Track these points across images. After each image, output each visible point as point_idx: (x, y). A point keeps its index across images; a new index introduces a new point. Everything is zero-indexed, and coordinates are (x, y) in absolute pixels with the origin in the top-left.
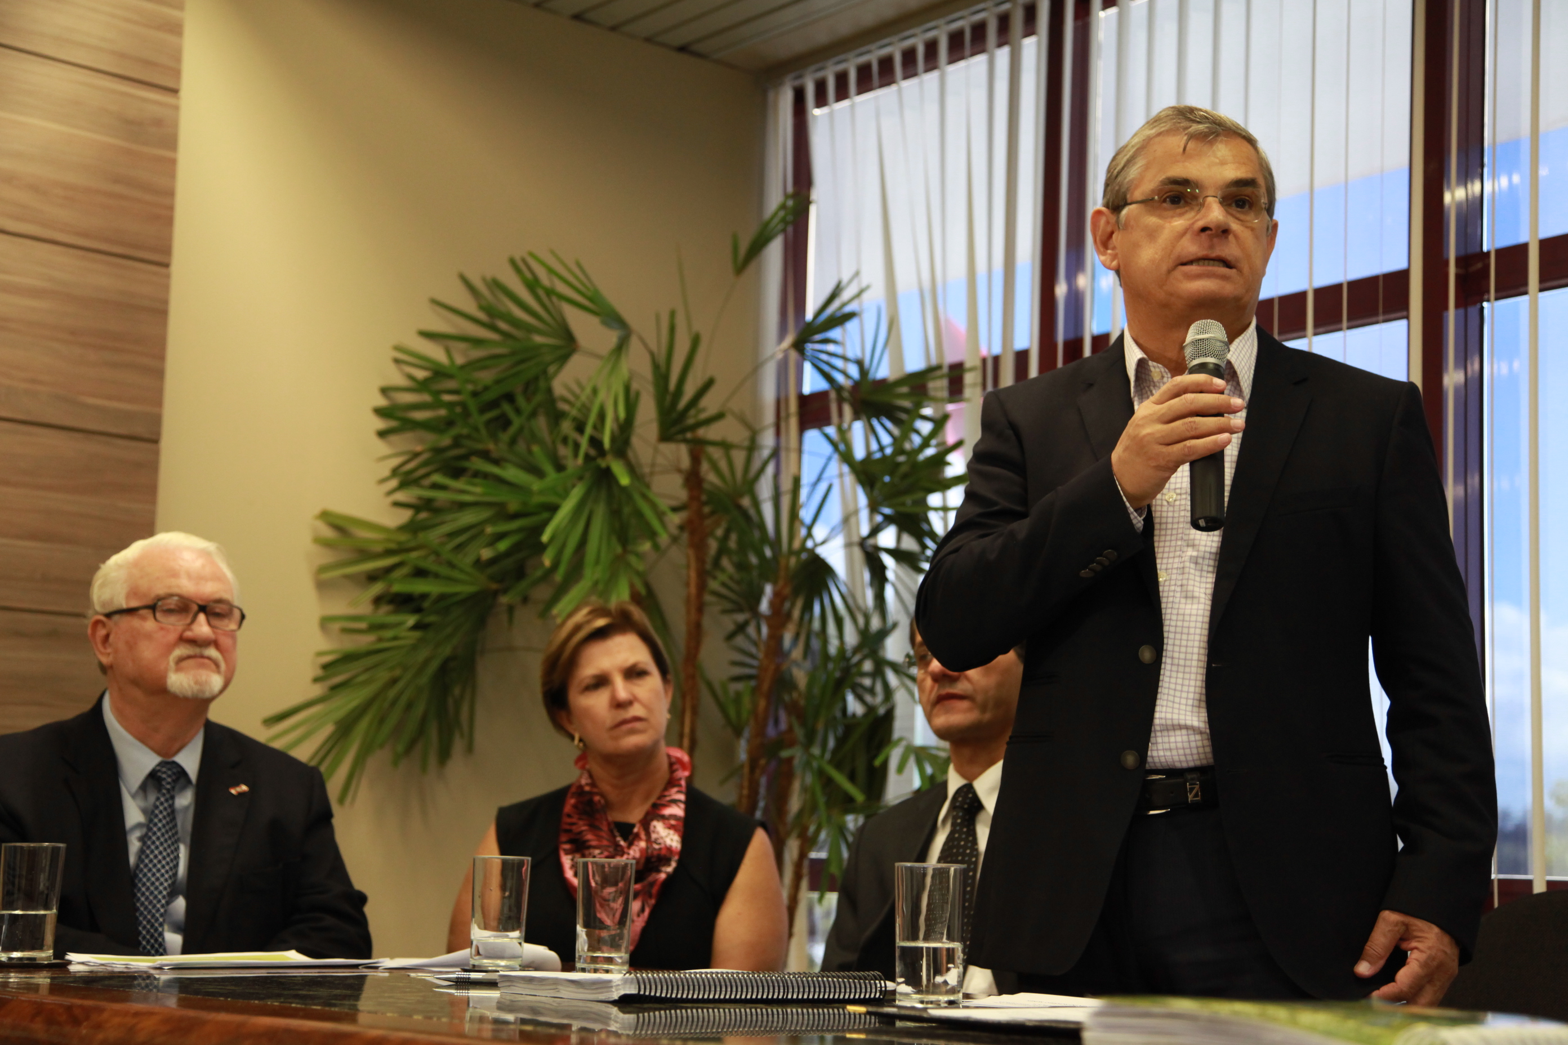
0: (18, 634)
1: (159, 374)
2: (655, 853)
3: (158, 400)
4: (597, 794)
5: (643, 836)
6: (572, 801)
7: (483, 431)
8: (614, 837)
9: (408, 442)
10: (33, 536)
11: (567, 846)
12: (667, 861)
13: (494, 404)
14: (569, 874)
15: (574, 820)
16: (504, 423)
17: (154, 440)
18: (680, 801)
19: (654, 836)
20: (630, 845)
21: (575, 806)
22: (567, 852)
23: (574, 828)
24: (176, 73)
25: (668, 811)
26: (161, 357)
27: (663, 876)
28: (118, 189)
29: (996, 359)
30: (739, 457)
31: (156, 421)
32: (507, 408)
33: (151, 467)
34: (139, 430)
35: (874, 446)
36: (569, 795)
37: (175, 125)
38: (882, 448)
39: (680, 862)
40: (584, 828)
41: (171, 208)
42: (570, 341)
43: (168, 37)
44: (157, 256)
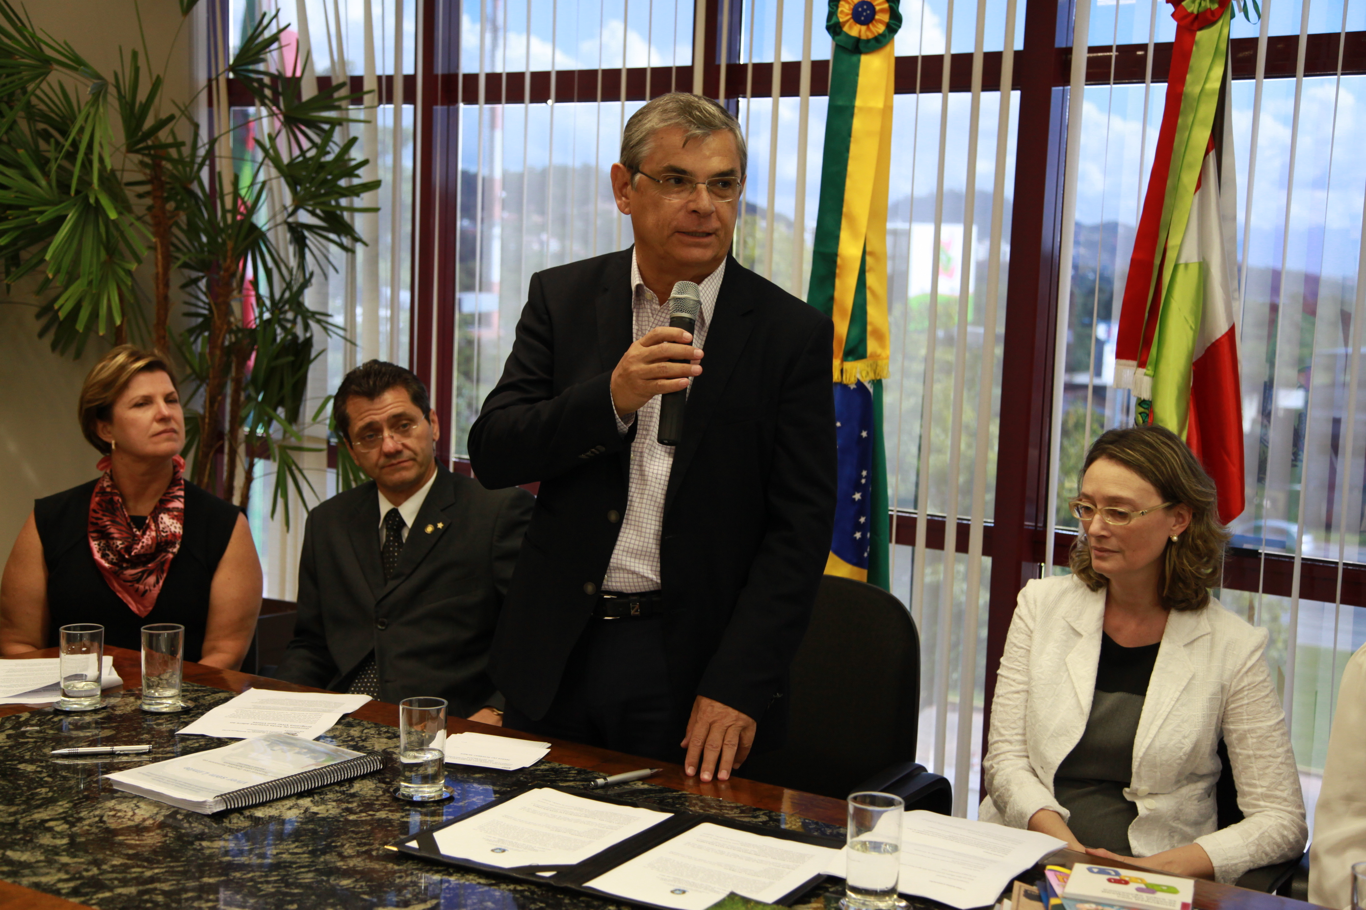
2: (163, 539)
4: (116, 494)
5: (153, 527)
6: (97, 499)
8: (132, 529)
11: (94, 535)
12: (173, 544)
14: (97, 556)
15: (99, 515)
18: (180, 496)
19: (161, 526)
20: (144, 533)
21: (98, 503)
22: (95, 539)
23: (99, 522)
25: (172, 505)
27: (171, 556)
29: (390, 79)
30: (186, 151)
35: (296, 152)
36: (94, 494)
38: (303, 152)
39: (182, 545)
40: (108, 523)
42: (46, 63)
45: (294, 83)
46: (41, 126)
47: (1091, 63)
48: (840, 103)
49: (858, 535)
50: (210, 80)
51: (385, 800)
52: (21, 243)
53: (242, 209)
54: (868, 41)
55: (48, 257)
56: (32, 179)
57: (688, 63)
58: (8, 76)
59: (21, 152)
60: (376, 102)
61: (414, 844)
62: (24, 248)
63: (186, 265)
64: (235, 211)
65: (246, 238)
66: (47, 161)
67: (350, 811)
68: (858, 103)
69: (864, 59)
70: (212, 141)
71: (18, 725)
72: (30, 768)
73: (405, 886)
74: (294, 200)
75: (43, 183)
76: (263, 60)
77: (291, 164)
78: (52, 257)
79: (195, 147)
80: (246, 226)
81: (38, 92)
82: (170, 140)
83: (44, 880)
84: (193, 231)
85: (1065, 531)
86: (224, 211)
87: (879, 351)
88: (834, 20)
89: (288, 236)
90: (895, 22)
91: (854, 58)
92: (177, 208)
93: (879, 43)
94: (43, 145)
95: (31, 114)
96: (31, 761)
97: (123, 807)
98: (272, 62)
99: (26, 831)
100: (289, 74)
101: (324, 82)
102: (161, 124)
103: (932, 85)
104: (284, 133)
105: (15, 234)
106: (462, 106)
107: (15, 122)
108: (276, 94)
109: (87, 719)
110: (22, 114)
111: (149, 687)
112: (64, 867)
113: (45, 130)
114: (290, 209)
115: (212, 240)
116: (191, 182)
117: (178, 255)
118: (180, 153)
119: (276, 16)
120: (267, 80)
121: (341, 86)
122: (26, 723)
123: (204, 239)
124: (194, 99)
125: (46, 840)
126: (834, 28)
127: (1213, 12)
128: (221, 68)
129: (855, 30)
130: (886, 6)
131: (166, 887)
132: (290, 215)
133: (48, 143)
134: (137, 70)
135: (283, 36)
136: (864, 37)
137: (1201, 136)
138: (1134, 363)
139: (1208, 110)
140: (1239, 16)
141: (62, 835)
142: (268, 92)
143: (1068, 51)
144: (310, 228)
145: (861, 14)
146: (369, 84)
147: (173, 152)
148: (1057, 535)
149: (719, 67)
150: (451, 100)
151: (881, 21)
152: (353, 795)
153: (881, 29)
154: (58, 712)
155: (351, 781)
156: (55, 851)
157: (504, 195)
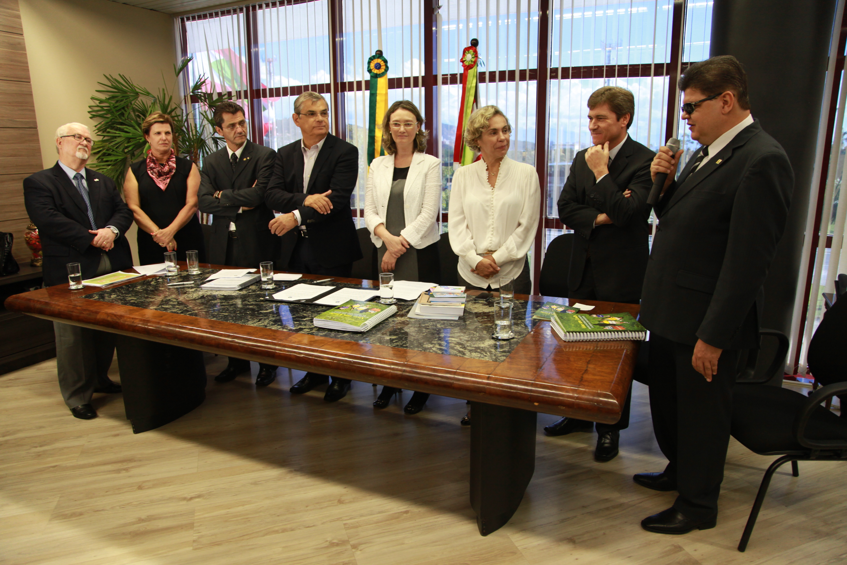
0: (14, 180)
1: (34, 111)
3: (35, 118)
7: (118, 117)
9: (99, 120)
10: (11, 156)
13: (120, 110)
16: (123, 114)
17: (36, 128)
24: (21, 29)
25: (172, 159)
26: (34, 107)
28: (12, 63)
29: (239, 92)
30: (180, 118)
31: (35, 123)
32: (123, 111)
33: (36, 134)
34: (32, 126)
37: (24, 44)
41: (28, 67)
42: (137, 94)
43: (17, 20)
44: (27, 80)
45: (211, 95)
46: (137, 113)
47: (443, 79)
48: (373, 92)
50: (185, 96)
51: (259, 289)
52: (134, 149)
53: (198, 135)
54: (379, 74)
55: (144, 152)
56: (136, 129)
57: (329, 82)
58: (126, 99)
59: (132, 122)
60: (236, 99)
61: (268, 297)
62: (135, 150)
63: (183, 153)
64: (196, 135)
65: (200, 143)
66: (140, 124)
67: (250, 292)
68: (378, 92)
69: (379, 79)
70: (187, 115)
71: (157, 280)
72: (163, 289)
73: (267, 306)
74: (213, 130)
75: (140, 130)
76: (201, 89)
77: (211, 120)
78: (146, 152)
79: (182, 117)
80: (200, 139)
81: (136, 104)
82: (175, 115)
83: (173, 311)
84: (184, 141)
85: (444, 212)
86: (193, 135)
88: (369, 69)
89: (212, 141)
90: (387, 68)
91: (376, 79)
92: (179, 135)
93: (383, 75)
94: (138, 119)
95: (134, 110)
96: (162, 287)
97: (189, 295)
98: (203, 89)
99: (166, 301)
100: (209, 92)
101: (220, 94)
102: (172, 110)
103: (399, 86)
104: (209, 111)
105: (133, 146)
106: (262, 98)
107: (130, 113)
108: (205, 99)
109: (174, 277)
110: (131, 110)
111: (190, 268)
112: (177, 308)
113: (138, 115)
114: (212, 133)
115: (190, 144)
116: (182, 127)
117: (180, 149)
118: (178, 118)
119: (204, 75)
120: (202, 94)
121: (225, 95)
122: (159, 279)
123: (188, 144)
124: (181, 102)
125: (171, 303)
126: (370, 71)
127: (472, 65)
128: (188, 93)
129: (376, 71)
130: (384, 64)
131: (205, 310)
132: (213, 135)
133: (140, 119)
134: (165, 94)
135: (206, 81)
136: (378, 73)
137: (472, 99)
138: (458, 163)
139: (473, 92)
140: (479, 66)
141: (175, 302)
142: (203, 98)
143: (436, 76)
144: (219, 138)
146: (234, 94)
147: (176, 118)
148: (443, 214)
149: (338, 83)
150: (259, 97)
151: (383, 68)
152: (250, 289)
153: (383, 71)
154: (166, 276)
155: (249, 286)
156: (174, 305)
157: (277, 127)
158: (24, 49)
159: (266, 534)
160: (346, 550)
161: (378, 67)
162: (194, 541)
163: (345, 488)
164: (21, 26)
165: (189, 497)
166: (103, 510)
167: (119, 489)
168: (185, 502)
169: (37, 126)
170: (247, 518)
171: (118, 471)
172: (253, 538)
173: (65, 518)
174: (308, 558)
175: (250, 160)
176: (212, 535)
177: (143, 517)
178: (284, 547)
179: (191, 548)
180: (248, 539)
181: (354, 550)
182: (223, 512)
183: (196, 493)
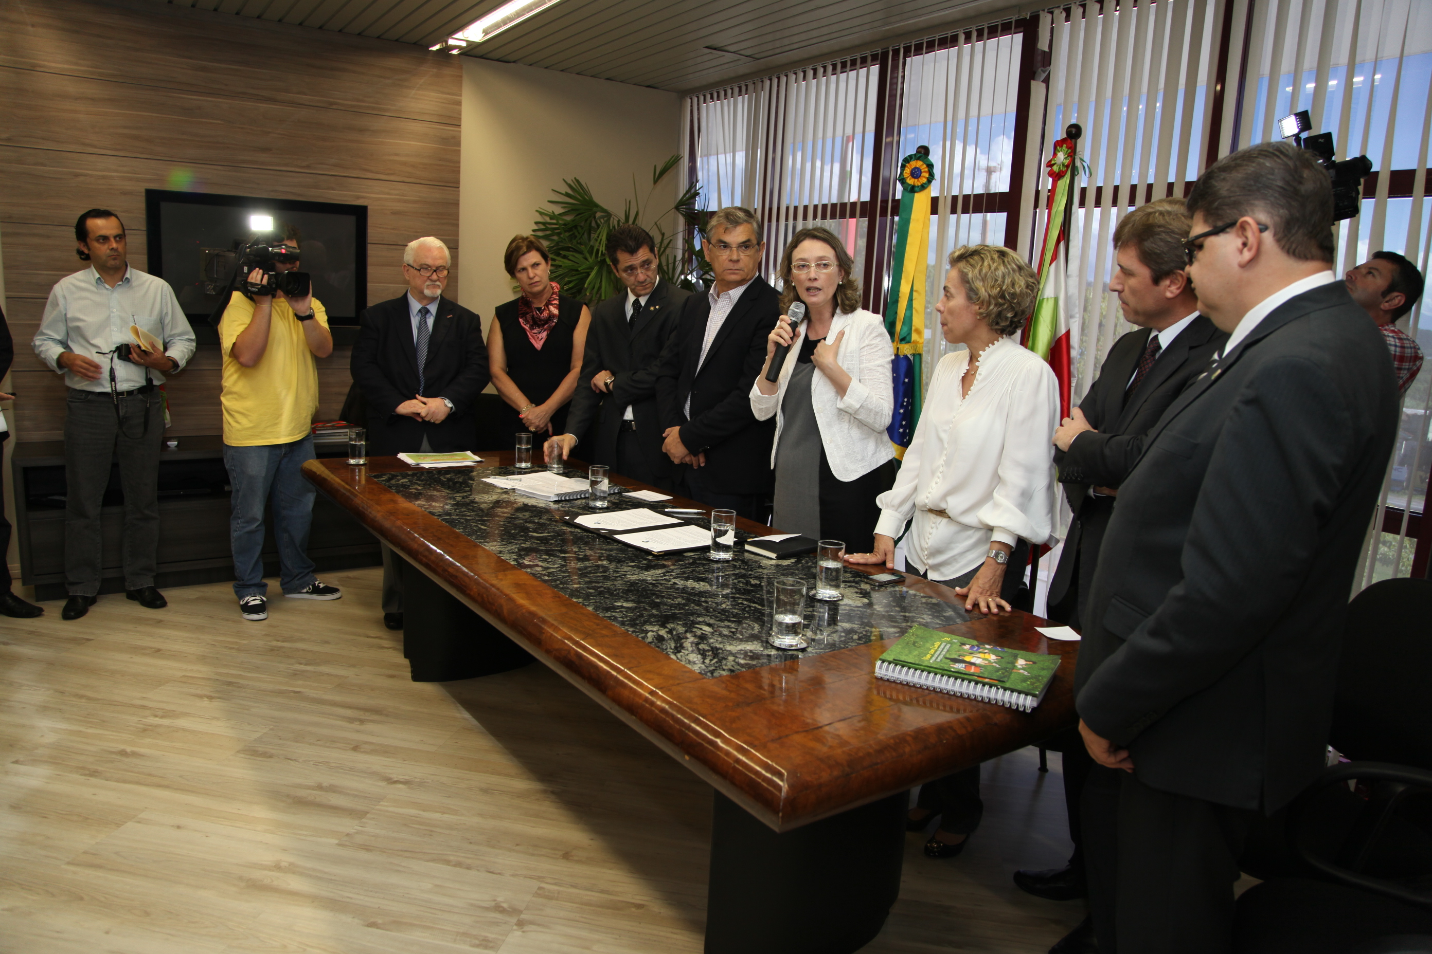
1: (457, 225)
7: (566, 239)
24: (460, 119)
25: (554, 302)
26: (458, 220)
28: (441, 163)
37: (460, 137)
41: (459, 167)
43: (457, 107)
44: (454, 184)
48: (904, 217)
49: (901, 430)
54: (918, 187)
68: (913, 217)
69: (916, 195)
87: (918, 340)
88: (902, 177)
90: (931, 177)
91: (912, 196)
93: (923, 187)
126: (903, 180)
127: (1063, 171)
129: (913, 182)
130: (927, 170)
136: (916, 185)
145: (914, 174)
151: (924, 177)
153: (925, 180)
158: (458, 144)
159: (433, 860)
160: (505, 923)
161: (916, 174)
162: (348, 835)
163: (592, 839)
164: (460, 114)
165: (396, 779)
166: (295, 760)
167: (334, 741)
168: (383, 784)
169: (458, 246)
170: (432, 831)
171: (351, 720)
172: (413, 858)
173: (252, 755)
174: (450, 912)
175: (660, 309)
176: (373, 836)
177: (325, 784)
178: (437, 886)
179: (337, 841)
180: (406, 857)
181: (515, 927)
182: (413, 812)
183: (407, 778)
